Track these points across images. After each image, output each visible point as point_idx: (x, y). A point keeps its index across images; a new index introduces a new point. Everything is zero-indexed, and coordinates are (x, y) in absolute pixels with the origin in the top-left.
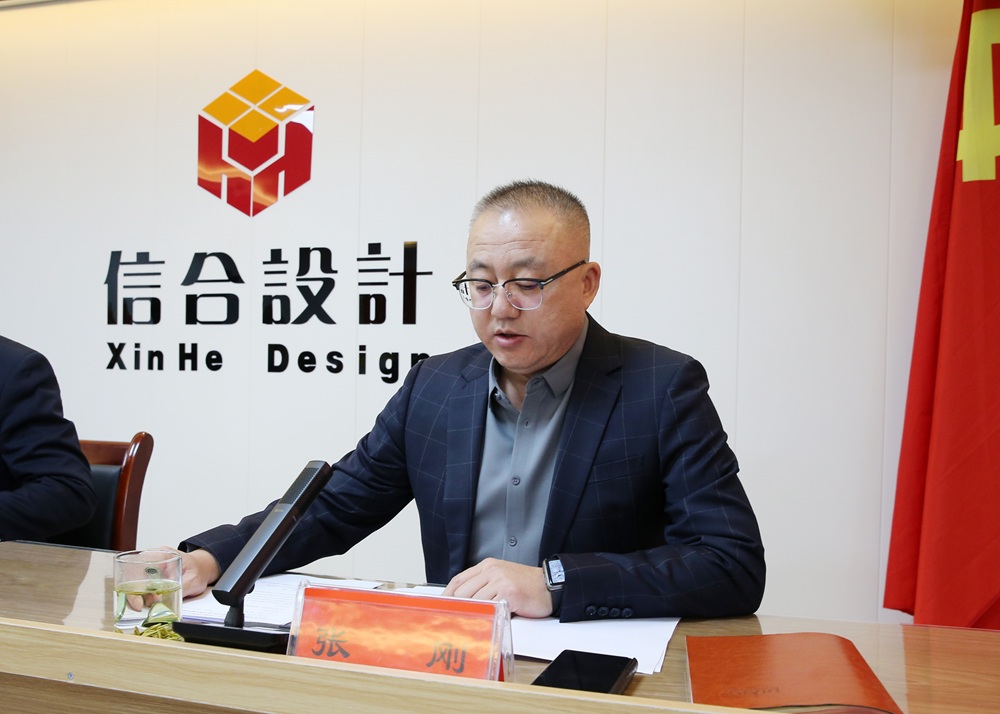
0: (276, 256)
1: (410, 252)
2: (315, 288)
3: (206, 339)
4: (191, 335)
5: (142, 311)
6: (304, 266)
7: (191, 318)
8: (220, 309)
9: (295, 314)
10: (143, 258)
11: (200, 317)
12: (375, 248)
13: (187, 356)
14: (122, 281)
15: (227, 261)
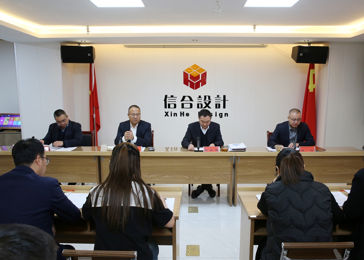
0: (200, 97)
1: (224, 97)
2: (207, 102)
3: (186, 111)
4: (183, 110)
5: (172, 106)
6: (205, 99)
7: (183, 107)
8: (189, 106)
9: (204, 106)
10: (172, 96)
13: (182, 114)
14: (167, 100)
15: (190, 97)
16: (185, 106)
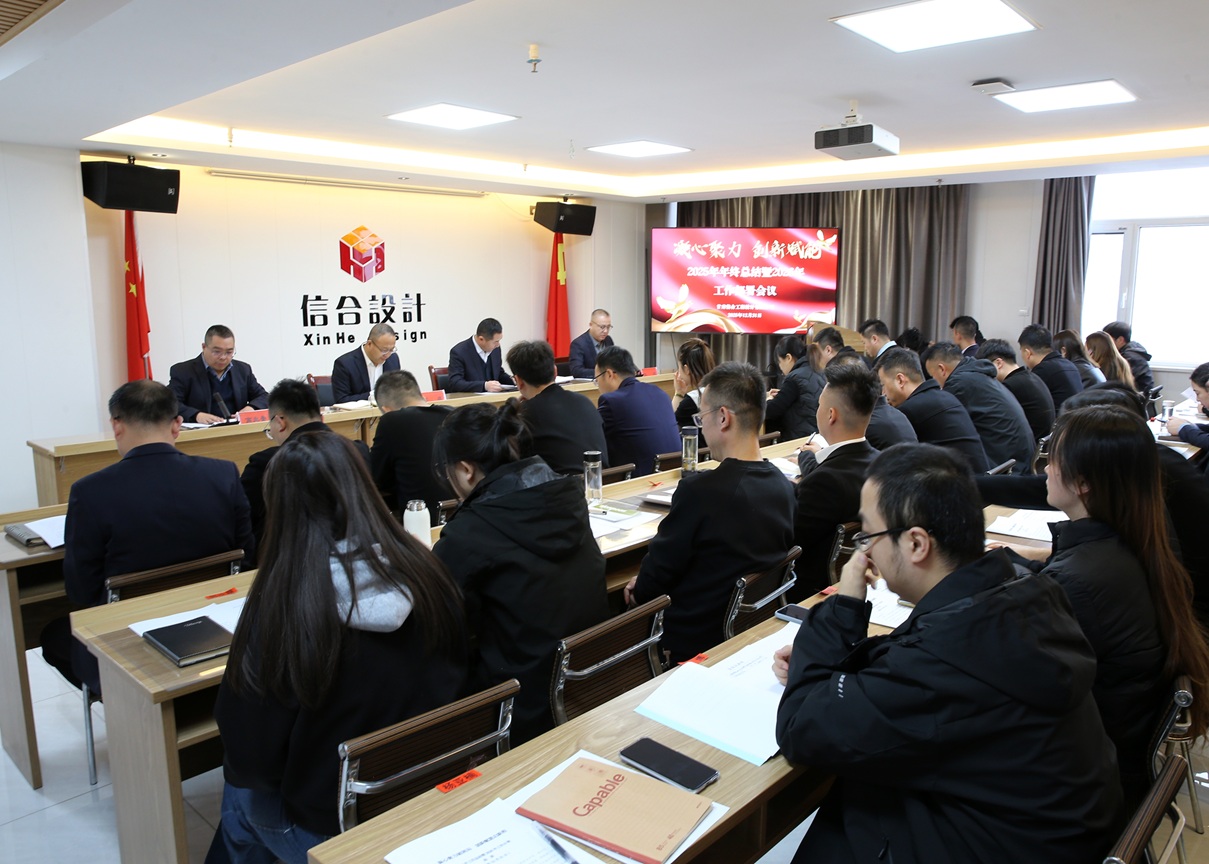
0: (374, 298)
1: (419, 296)
2: (388, 310)
3: (347, 330)
4: (341, 329)
5: (319, 320)
6: (384, 302)
7: (341, 322)
8: (353, 318)
9: (382, 319)
10: (318, 298)
11: (345, 322)
12: (407, 296)
13: (340, 338)
14: (309, 308)
15: (354, 299)
16: (346, 319)
